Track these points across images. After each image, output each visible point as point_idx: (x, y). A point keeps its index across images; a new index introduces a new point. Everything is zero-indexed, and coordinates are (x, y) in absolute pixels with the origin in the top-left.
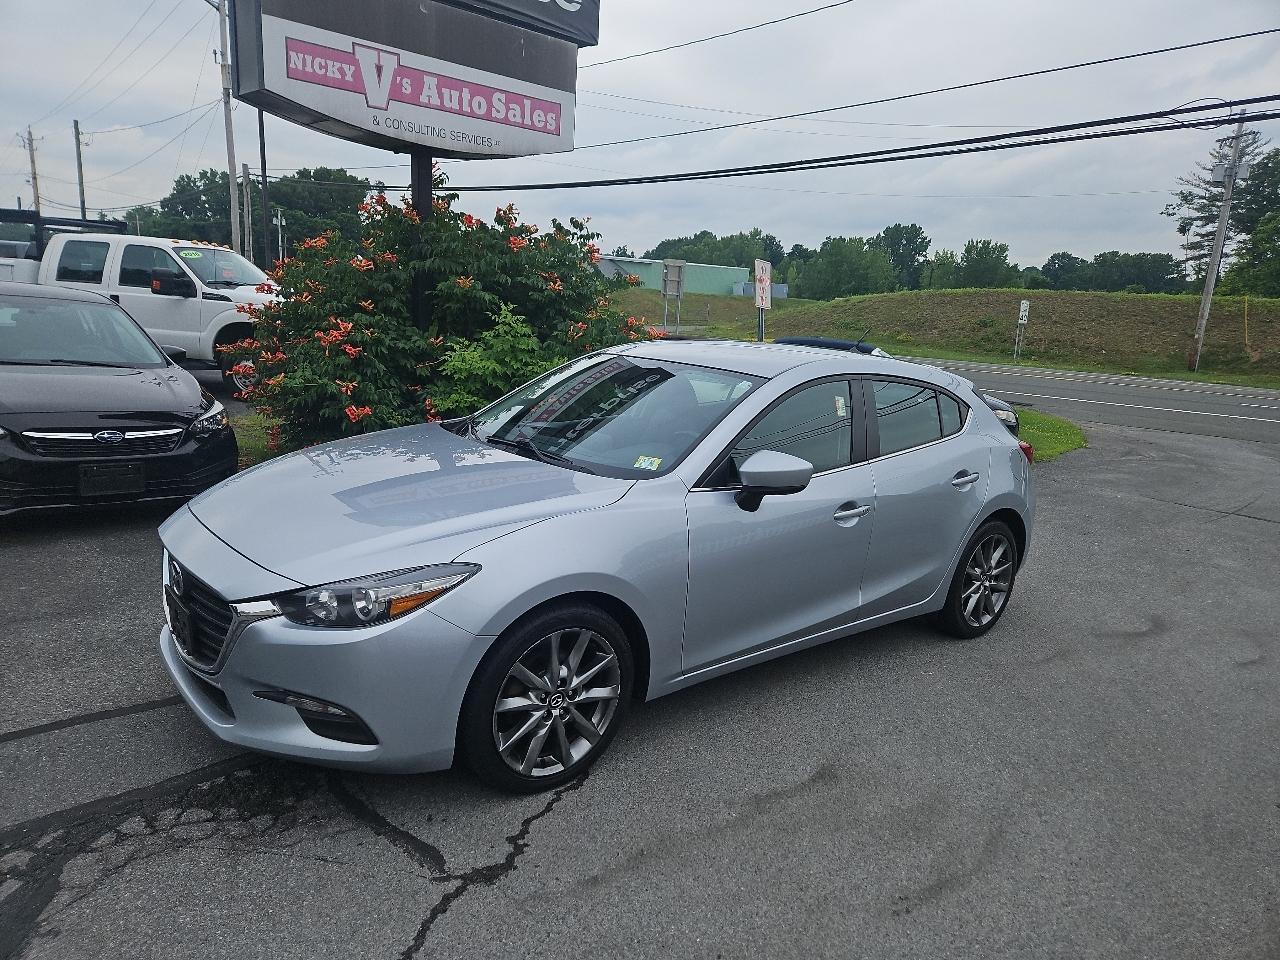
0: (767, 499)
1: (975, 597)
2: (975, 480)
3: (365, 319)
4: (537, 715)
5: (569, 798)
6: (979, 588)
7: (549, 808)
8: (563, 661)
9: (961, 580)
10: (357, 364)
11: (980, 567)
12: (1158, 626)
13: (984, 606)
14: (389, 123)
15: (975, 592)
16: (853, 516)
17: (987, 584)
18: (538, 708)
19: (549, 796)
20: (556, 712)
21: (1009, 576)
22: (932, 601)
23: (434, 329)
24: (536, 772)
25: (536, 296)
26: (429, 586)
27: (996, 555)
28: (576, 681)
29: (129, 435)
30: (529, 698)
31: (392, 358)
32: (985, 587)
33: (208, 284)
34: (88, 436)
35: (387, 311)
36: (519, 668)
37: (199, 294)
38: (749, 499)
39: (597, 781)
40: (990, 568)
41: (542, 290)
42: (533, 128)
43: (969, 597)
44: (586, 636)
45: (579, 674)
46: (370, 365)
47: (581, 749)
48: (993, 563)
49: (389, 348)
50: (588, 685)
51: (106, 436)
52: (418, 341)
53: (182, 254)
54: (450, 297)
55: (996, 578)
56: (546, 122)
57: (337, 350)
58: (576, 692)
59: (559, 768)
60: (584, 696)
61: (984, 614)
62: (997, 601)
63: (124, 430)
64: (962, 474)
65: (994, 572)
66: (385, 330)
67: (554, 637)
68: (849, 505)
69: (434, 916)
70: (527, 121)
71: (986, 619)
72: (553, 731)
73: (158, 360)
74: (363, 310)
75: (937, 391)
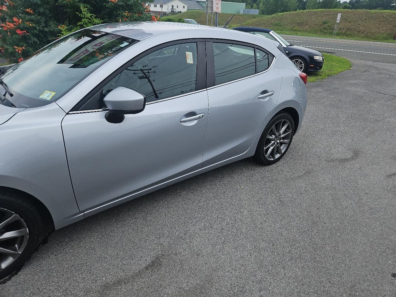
1: (272, 148)
2: (272, 94)
3: (28, 17)
6: (274, 143)
9: (264, 141)
10: (24, 39)
11: (275, 134)
13: (277, 150)
15: (272, 146)
16: (194, 119)
17: (278, 141)
21: (290, 137)
22: (250, 152)
27: (283, 129)
32: (277, 143)
35: (39, 14)
40: (280, 134)
43: (269, 148)
46: (30, 39)
48: (281, 132)
49: (40, 31)
55: (284, 138)
57: (13, 32)
61: (276, 154)
62: (283, 148)
64: (265, 92)
65: (282, 136)
66: (38, 23)
71: (277, 156)
74: (27, 13)
75: (255, 47)
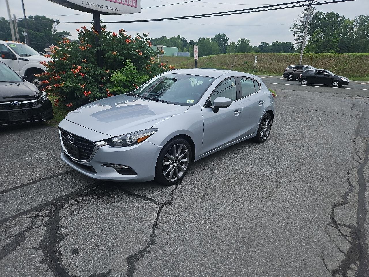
0: (220, 109)
1: (263, 133)
2: (263, 103)
3: (85, 65)
4: (172, 166)
5: (180, 186)
7: (176, 188)
8: (177, 152)
9: (260, 129)
10: (84, 79)
11: (264, 125)
12: (303, 137)
13: (265, 135)
14: (87, 4)
15: (263, 131)
16: (238, 113)
17: (265, 129)
18: (171, 164)
19: (175, 186)
20: (175, 165)
21: (269, 127)
22: (254, 134)
23: (104, 68)
24: (172, 180)
25: (135, 57)
26: (146, 135)
27: (267, 122)
28: (180, 157)
29: (21, 102)
30: (170, 162)
31: (95, 76)
33: (20, 55)
34: (9, 103)
35: (91, 62)
36: (168, 154)
37: (18, 59)
38: (216, 110)
39: (185, 181)
41: (136, 55)
42: (129, 5)
43: (261, 133)
44: (182, 146)
45: (180, 155)
46: (89, 79)
47: (181, 174)
48: (267, 124)
49: (93, 74)
50: (182, 158)
51: (15, 103)
52: (102, 71)
53: (10, 46)
54: (109, 58)
55: (267, 128)
56: (133, 3)
57: (78, 75)
58: (179, 160)
59: (176, 179)
60: (181, 161)
62: (267, 133)
63: (20, 101)
64: (260, 102)
65: (267, 126)
66: (91, 68)
67: (175, 146)
68: (237, 110)
69: (159, 212)
70: (127, 3)
71: (265, 138)
72: (175, 170)
73: (20, 80)
74: (84, 62)
75: (254, 80)
